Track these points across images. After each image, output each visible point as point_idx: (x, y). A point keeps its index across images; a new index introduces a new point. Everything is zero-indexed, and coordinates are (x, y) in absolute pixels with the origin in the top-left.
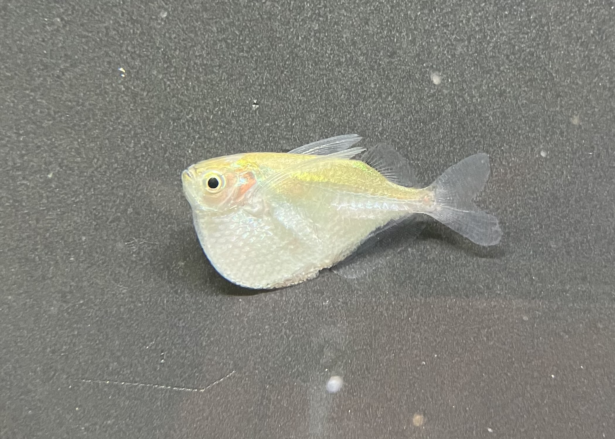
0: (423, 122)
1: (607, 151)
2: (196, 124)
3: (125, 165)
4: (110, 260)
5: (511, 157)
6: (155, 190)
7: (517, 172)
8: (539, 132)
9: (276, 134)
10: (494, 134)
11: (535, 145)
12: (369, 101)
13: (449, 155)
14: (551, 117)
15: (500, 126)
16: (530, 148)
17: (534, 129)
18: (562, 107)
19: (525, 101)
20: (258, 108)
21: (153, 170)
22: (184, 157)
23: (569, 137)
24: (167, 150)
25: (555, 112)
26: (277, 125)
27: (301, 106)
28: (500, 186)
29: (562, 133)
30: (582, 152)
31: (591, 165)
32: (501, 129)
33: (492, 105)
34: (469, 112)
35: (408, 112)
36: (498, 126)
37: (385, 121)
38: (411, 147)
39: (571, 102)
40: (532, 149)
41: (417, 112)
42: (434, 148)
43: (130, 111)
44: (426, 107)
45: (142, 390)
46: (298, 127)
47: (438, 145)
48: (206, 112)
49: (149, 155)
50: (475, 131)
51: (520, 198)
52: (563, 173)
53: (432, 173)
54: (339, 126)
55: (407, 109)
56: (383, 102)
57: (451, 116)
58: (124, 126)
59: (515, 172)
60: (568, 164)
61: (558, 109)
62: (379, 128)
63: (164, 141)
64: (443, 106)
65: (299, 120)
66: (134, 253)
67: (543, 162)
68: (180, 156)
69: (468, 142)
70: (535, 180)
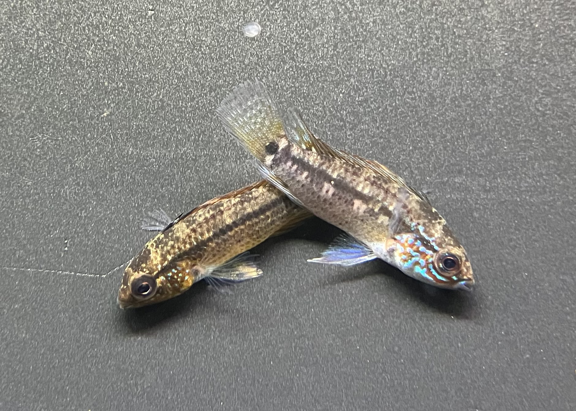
0: (308, 28)
1: (480, 56)
2: (95, 28)
3: (29, 66)
4: (16, 155)
5: (390, 60)
6: (57, 89)
7: (396, 73)
8: (416, 38)
9: (171, 37)
10: (374, 39)
11: (413, 49)
12: (258, 8)
13: (332, 57)
14: (427, 25)
15: (380, 32)
16: (407, 51)
17: (411, 34)
18: (437, 15)
19: (403, 9)
20: (153, 14)
21: (55, 70)
22: (84, 59)
23: (444, 42)
24: (68, 53)
25: (431, 20)
26: (172, 29)
27: (193, 13)
28: (380, 87)
29: (437, 39)
30: (456, 56)
31: (465, 67)
32: (381, 35)
33: (372, 13)
34: (351, 19)
35: (294, 19)
36: (378, 31)
37: (272, 27)
38: (297, 51)
39: (446, 10)
40: (410, 53)
41: (302, 18)
42: (318, 52)
43: (33, 16)
44: (311, 14)
45: (46, 276)
46: (191, 31)
47: (322, 49)
48: (105, 17)
49: (52, 57)
50: (356, 36)
51: (400, 98)
52: (439, 75)
53: (317, 75)
54: (229, 31)
55: (293, 15)
56: (271, 9)
57: (334, 22)
58: (28, 29)
59: (394, 74)
60: (444, 67)
61: (432, 17)
62: (266, 33)
63: (65, 44)
64: (326, 13)
65: (192, 25)
66: (38, 148)
67: (420, 65)
68: (81, 58)
69: (350, 47)
70: (413, 81)
